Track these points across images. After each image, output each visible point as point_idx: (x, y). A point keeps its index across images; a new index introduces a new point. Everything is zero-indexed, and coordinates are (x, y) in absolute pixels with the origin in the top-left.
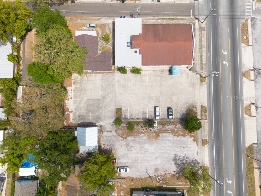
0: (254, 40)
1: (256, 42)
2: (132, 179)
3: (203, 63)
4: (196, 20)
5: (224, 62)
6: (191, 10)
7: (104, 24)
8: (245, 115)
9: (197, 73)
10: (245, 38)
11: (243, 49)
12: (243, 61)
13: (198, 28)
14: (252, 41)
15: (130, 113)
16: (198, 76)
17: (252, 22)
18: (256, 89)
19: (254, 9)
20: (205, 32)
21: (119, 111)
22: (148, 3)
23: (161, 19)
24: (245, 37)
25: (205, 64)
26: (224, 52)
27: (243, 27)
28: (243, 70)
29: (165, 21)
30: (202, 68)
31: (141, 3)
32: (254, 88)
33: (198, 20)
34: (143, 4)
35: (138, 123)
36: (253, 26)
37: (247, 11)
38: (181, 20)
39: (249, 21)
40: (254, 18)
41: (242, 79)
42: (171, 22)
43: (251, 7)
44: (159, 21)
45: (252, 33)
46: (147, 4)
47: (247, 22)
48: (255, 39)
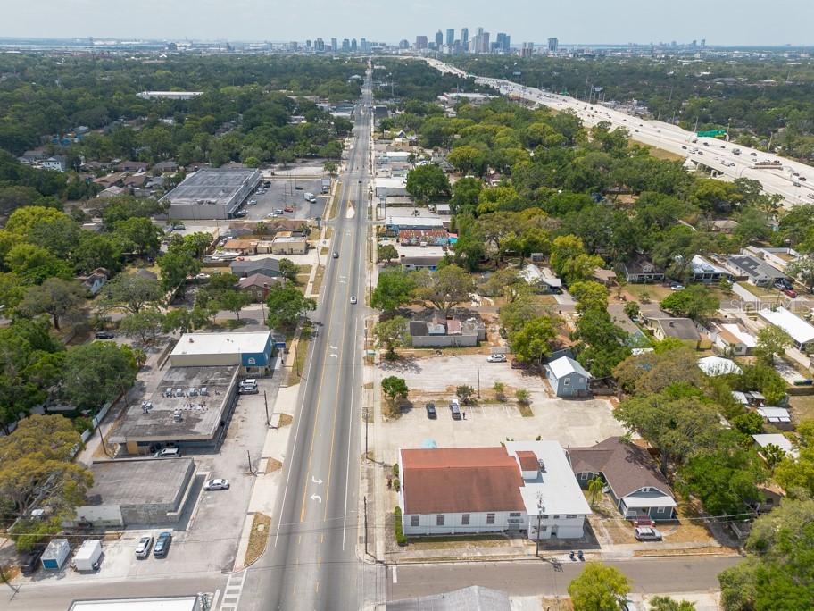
0: (241, 523)
1: (237, 519)
2: (480, 353)
3: (366, 481)
4: (382, 559)
5: (320, 482)
6: (395, 581)
7: (620, 543)
8: (292, 415)
9: (382, 463)
10: (260, 526)
11: (272, 506)
12: (277, 486)
13: (378, 543)
14: (244, 521)
15: (506, 413)
16: (379, 460)
17: (234, 561)
18: (262, 447)
19: (218, 592)
20: (359, 535)
21: (528, 414)
22: (521, 598)
23: (476, 559)
24: (261, 528)
25: (362, 478)
26: (317, 499)
27: (261, 548)
28: (280, 473)
29: (465, 555)
30: (369, 472)
31: (541, 596)
32: (265, 447)
33: (379, 559)
34: (535, 593)
35: (487, 402)
36: (234, 551)
37: (240, 588)
38: (422, 557)
39: (240, 560)
40: (224, 570)
41: (287, 460)
42: (447, 553)
43: (226, 596)
44: (479, 554)
45: (240, 537)
46: (520, 595)
47: (246, 559)
48: (236, 525)
